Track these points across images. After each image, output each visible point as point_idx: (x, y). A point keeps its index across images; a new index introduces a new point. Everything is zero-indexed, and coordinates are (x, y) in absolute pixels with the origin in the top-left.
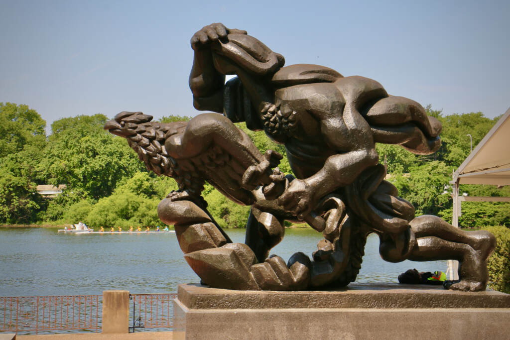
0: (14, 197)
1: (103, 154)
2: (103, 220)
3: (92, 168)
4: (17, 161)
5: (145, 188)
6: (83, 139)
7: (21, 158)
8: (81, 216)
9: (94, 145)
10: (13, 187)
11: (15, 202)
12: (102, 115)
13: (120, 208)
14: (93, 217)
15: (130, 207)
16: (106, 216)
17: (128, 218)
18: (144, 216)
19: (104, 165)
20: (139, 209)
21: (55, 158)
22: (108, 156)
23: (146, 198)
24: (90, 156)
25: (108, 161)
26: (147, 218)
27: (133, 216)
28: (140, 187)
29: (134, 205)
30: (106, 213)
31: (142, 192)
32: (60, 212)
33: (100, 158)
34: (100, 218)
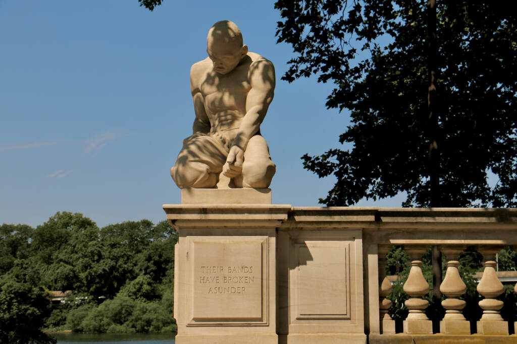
0: (14, 304)
1: (107, 258)
2: (97, 324)
3: (96, 272)
4: (22, 267)
5: (144, 291)
6: (90, 243)
7: (27, 264)
8: (79, 322)
9: (100, 249)
10: (14, 293)
11: (15, 310)
12: (147, 221)
13: (114, 312)
14: (88, 322)
15: (123, 312)
16: (101, 320)
17: (121, 323)
18: (137, 320)
19: (107, 269)
20: (133, 313)
21: (62, 263)
22: (112, 260)
23: (145, 301)
24: (95, 259)
25: (112, 265)
26: (140, 322)
27: (127, 320)
28: (139, 290)
29: (127, 309)
30: (101, 317)
31: (141, 296)
32: (64, 318)
33: (104, 262)
34: (94, 323)
